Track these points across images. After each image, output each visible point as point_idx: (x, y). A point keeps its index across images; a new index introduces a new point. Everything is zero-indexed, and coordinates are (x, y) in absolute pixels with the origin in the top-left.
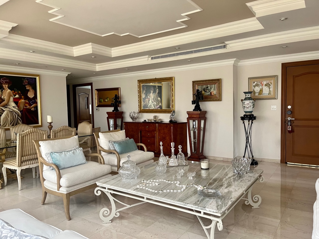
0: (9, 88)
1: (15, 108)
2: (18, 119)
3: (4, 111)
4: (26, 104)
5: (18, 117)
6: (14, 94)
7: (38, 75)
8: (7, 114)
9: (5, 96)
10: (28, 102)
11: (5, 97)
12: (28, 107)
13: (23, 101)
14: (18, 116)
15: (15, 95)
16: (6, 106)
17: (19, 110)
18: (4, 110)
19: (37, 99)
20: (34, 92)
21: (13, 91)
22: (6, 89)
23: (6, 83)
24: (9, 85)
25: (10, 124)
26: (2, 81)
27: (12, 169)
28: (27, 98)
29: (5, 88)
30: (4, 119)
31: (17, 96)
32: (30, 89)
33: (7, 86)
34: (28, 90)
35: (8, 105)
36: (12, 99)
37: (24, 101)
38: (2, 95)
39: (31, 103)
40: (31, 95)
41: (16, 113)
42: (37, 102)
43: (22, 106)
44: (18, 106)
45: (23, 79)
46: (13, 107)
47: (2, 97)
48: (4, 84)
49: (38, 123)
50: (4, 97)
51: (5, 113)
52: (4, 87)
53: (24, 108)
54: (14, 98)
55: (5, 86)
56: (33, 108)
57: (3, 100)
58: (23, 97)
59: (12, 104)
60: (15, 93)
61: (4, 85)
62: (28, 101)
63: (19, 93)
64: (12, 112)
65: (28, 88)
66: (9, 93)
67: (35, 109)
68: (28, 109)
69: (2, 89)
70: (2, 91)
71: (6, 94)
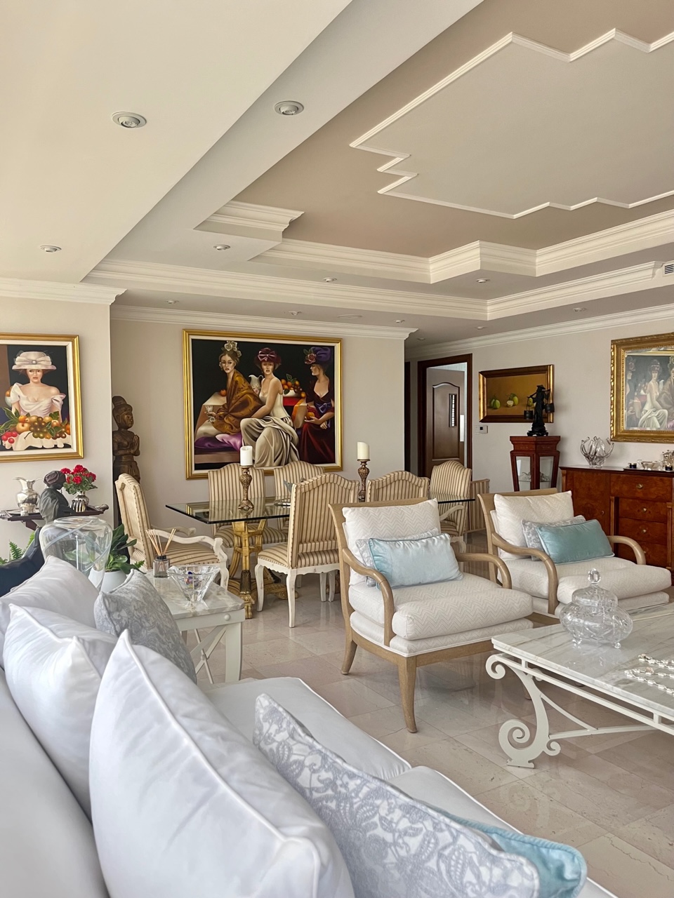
0: (276, 373)
1: (286, 422)
2: (292, 450)
3: (263, 428)
4: (310, 413)
5: (291, 445)
6: (286, 387)
7: (339, 340)
8: (269, 437)
9: (267, 393)
10: (313, 407)
11: (266, 396)
12: (314, 419)
13: (303, 404)
14: (292, 440)
15: (287, 392)
16: (266, 416)
17: (293, 428)
18: (261, 426)
19: (334, 400)
20: (328, 382)
21: (283, 381)
22: (270, 377)
23: (270, 360)
24: (274, 367)
25: (275, 461)
26: (262, 357)
27: (276, 571)
28: (312, 397)
29: (268, 373)
30: (261, 447)
31: (292, 393)
32: (319, 375)
33: (271, 368)
34: (316, 379)
35: (271, 413)
36: (280, 400)
37: (306, 405)
38: (260, 390)
39: (321, 409)
40: (321, 390)
41: (287, 434)
42: (334, 408)
43: (300, 417)
44: (293, 418)
45: (305, 350)
46: (282, 419)
47: (261, 395)
48: (265, 365)
49: (334, 462)
50: (264, 394)
51: (264, 433)
52: (265, 371)
53: (304, 423)
54: (284, 398)
55: (268, 369)
56: (324, 424)
57: (262, 403)
58: (303, 395)
59: (281, 412)
60: (286, 384)
61: (264, 367)
62: (315, 405)
63: (295, 385)
64: (278, 431)
65: (315, 371)
66: (275, 385)
67: (329, 425)
68: (313, 424)
69: (261, 375)
70: (260, 380)
71: (269, 387)
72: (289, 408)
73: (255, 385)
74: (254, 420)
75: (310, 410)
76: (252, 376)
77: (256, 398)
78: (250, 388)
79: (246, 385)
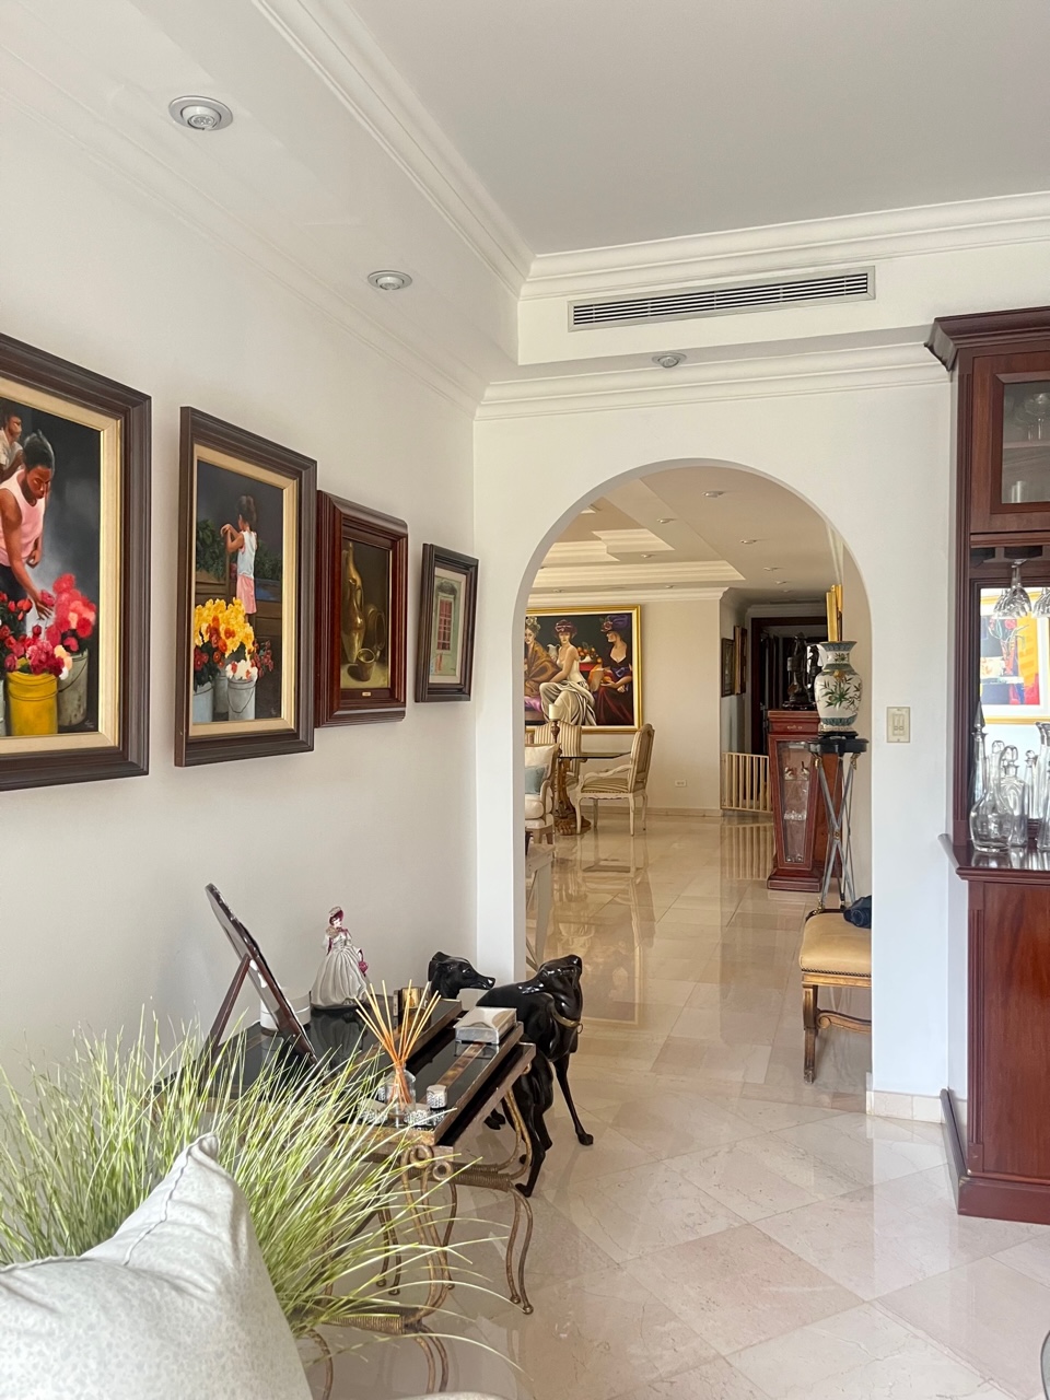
0: (572, 642)
1: (583, 686)
2: (588, 712)
3: (560, 691)
4: (607, 678)
5: (587, 707)
7: (634, 607)
8: (566, 698)
9: (564, 660)
10: (610, 671)
11: (563, 662)
12: (611, 683)
13: (599, 669)
14: (589, 703)
16: (563, 681)
17: (590, 691)
19: (631, 665)
20: (625, 647)
22: (566, 645)
23: (567, 630)
24: (571, 636)
25: (571, 721)
26: (559, 628)
28: (608, 662)
29: (564, 642)
30: (559, 708)
31: (588, 659)
32: (616, 642)
33: (567, 637)
34: (612, 645)
35: (568, 678)
36: (576, 666)
37: (602, 669)
38: (557, 657)
39: (619, 673)
40: (618, 655)
41: (583, 697)
42: (632, 672)
43: (596, 682)
44: (589, 682)
45: (601, 619)
46: (579, 683)
47: (558, 662)
48: (562, 635)
49: (633, 724)
50: (561, 661)
51: (562, 695)
52: (562, 640)
53: (600, 686)
54: (580, 664)
55: (565, 638)
56: (622, 687)
57: (559, 669)
59: (577, 677)
60: (582, 651)
61: (561, 637)
62: (611, 669)
63: (591, 651)
64: (575, 694)
65: (611, 638)
66: (572, 653)
67: (626, 688)
68: (609, 687)
69: (558, 644)
70: (558, 648)
71: (566, 654)
72: (585, 674)
73: (553, 653)
74: (552, 684)
75: (606, 674)
76: (550, 646)
77: (554, 665)
78: (548, 656)
79: (545, 654)
